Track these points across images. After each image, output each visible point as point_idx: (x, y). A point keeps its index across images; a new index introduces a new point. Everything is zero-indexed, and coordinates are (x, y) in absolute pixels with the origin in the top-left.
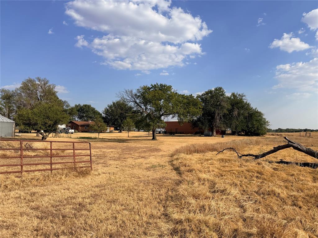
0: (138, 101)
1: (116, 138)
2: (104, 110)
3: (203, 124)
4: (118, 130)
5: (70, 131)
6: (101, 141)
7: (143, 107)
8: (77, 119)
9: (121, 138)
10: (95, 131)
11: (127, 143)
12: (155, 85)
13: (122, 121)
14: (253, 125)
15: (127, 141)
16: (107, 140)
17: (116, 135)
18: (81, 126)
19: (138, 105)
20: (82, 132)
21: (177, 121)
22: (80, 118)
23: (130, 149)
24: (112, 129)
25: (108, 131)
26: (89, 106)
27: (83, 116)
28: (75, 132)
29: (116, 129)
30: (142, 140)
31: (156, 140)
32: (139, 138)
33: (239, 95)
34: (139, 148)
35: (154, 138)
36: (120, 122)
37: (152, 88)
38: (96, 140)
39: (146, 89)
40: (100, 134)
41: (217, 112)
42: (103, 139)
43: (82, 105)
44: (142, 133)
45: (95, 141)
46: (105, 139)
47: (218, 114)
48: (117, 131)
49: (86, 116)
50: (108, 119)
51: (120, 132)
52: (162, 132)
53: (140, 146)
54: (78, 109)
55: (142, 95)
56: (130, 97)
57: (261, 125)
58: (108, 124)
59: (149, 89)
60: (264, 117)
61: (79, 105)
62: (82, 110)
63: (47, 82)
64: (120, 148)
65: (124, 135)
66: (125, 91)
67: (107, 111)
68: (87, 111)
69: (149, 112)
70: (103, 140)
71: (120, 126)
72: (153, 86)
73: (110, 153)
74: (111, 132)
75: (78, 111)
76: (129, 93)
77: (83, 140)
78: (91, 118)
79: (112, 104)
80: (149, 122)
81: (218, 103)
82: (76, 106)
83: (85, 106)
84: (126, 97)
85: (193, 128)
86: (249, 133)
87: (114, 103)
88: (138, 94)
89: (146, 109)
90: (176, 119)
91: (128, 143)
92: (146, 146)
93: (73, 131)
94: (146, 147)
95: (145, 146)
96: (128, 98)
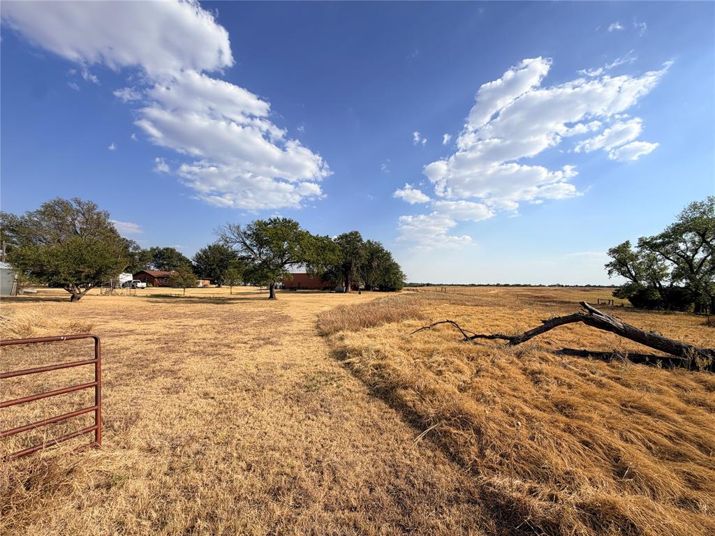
0: (248, 242)
1: (212, 296)
2: (194, 256)
3: (336, 277)
4: (215, 284)
5: (139, 285)
6: (186, 302)
7: (255, 251)
8: (152, 268)
9: (220, 296)
10: (179, 285)
11: (230, 305)
12: (275, 220)
13: (221, 272)
14: (390, 278)
15: (229, 302)
16: (197, 299)
17: (214, 291)
18: (158, 278)
19: (249, 248)
20: (160, 286)
21: (305, 272)
22: (158, 267)
23: (236, 317)
24: (207, 282)
25: (201, 285)
26: (172, 251)
27: (163, 264)
28: (147, 286)
29: (212, 282)
30: (254, 299)
31: (275, 299)
32: (248, 296)
33: (375, 243)
34: (253, 315)
35: (272, 297)
36: (219, 272)
37: (270, 224)
38: (179, 299)
39: (262, 225)
40: (187, 289)
41: (354, 261)
42: (190, 297)
43: (162, 248)
44: (249, 289)
45: (175, 302)
46: (193, 297)
47: (355, 264)
48: (214, 286)
49: (167, 264)
50: (201, 268)
51: (219, 286)
52: (278, 287)
53: (252, 309)
54: (155, 253)
55: (254, 233)
56: (236, 235)
57: (398, 278)
58: (200, 276)
59: (266, 224)
60: (401, 270)
61: (157, 248)
62: (161, 255)
63: (94, 207)
64: (217, 316)
65: (224, 291)
66: (228, 226)
67: (199, 258)
68: (169, 258)
69: (264, 258)
70: (191, 300)
71: (218, 278)
72: (272, 222)
73: (197, 328)
74: (205, 286)
75: (155, 256)
76: (234, 229)
77: (155, 299)
78: (174, 266)
79: (207, 248)
80: (267, 272)
81: (355, 251)
82: (153, 250)
83: (167, 249)
84: (229, 235)
85: (322, 282)
86: (384, 288)
87: (210, 247)
88: (249, 232)
89: (260, 254)
90: (303, 270)
91: (232, 305)
92: (263, 309)
93: (144, 285)
94: (263, 313)
95: (261, 309)
96: (233, 237)
